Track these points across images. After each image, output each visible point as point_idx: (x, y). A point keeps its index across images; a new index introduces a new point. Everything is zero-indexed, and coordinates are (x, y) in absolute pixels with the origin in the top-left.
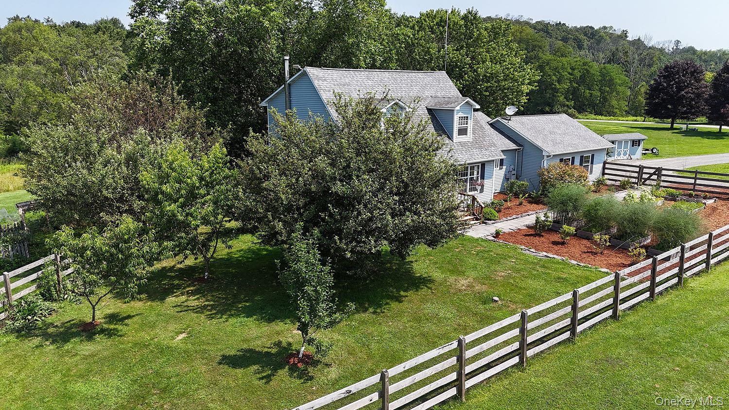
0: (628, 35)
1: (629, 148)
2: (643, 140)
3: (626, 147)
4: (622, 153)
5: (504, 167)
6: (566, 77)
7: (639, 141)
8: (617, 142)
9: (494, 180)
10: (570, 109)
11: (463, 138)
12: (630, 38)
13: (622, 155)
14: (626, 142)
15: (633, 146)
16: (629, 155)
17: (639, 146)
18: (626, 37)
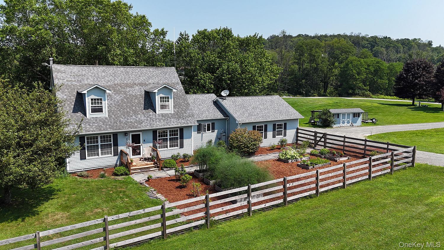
0: (432, 44)
1: (351, 118)
2: (362, 113)
3: (348, 117)
4: (346, 122)
5: (216, 131)
6: (363, 71)
7: (359, 114)
8: (341, 115)
9: (193, 140)
10: (367, 92)
11: (164, 111)
12: (434, 46)
13: (346, 124)
14: (349, 114)
15: (354, 117)
16: (351, 123)
17: (359, 117)
18: (431, 45)
